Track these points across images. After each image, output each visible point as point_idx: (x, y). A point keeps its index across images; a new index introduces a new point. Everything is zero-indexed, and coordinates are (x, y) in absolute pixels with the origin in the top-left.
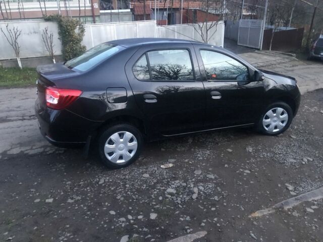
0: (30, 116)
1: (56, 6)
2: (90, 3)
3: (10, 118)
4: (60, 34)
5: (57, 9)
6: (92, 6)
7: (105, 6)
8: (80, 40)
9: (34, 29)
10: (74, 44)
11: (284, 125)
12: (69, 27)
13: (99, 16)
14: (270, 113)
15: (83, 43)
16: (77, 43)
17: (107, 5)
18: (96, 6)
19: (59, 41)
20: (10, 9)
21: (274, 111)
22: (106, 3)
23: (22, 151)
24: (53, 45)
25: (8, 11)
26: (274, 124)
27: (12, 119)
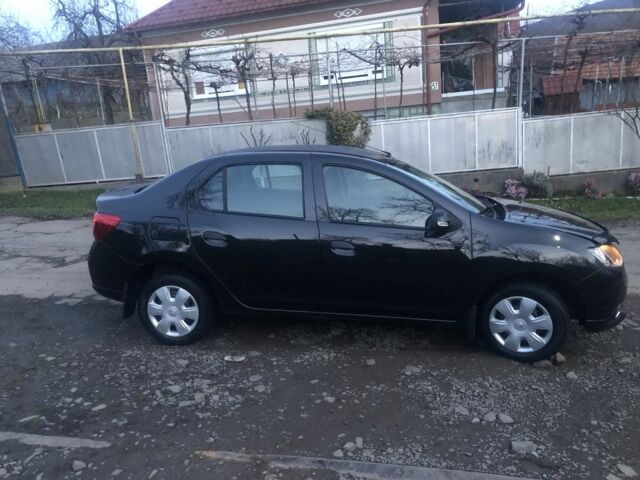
1: (328, 96)
2: (424, 82)
5: (328, 102)
6: (428, 87)
9: (291, 133)
13: (439, 104)
17: (460, 82)
18: (435, 86)
20: (295, 102)
25: (293, 106)
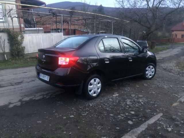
0: (15, 83)
2: (19, 24)
3: (3, 85)
4: (8, 40)
6: (20, 26)
7: (27, 26)
8: (21, 43)
10: (18, 45)
11: (153, 73)
12: (15, 36)
13: (24, 31)
14: (147, 68)
15: (23, 45)
16: (20, 45)
17: (28, 25)
18: (22, 26)
19: (8, 44)
21: (149, 68)
22: (28, 24)
23: (30, 99)
24: (5, 46)
26: (149, 74)
27: (5, 85)
